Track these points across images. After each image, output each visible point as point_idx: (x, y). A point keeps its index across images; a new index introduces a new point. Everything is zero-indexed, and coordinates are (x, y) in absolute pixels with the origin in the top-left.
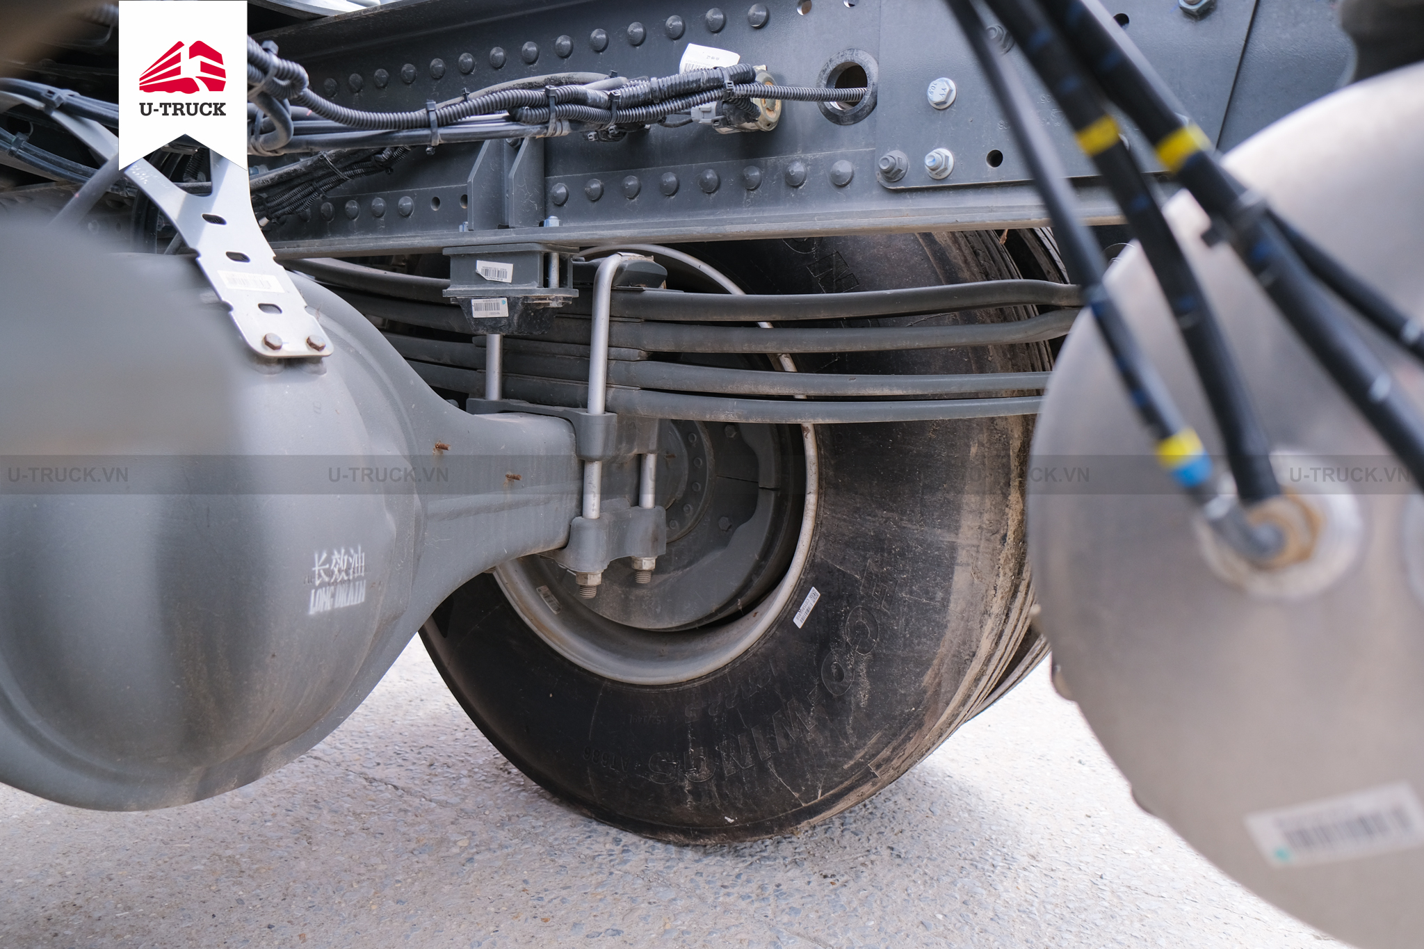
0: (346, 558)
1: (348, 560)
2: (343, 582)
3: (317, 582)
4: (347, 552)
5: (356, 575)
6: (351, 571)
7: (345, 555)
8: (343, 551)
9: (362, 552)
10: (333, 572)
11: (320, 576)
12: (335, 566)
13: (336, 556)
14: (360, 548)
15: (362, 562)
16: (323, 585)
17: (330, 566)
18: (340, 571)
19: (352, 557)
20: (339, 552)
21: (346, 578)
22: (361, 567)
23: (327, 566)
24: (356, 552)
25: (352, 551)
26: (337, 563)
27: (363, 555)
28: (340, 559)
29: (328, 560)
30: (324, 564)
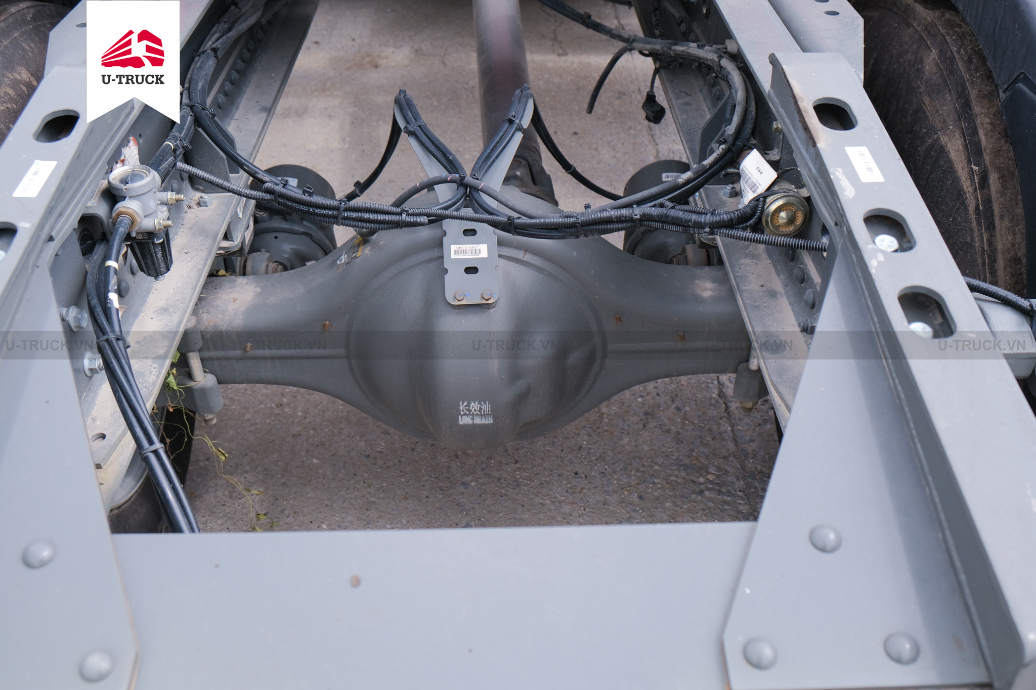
0: (479, 406)
1: (480, 407)
2: (477, 414)
3: (462, 413)
4: (480, 403)
5: (485, 413)
6: (482, 411)
7: (478, 404)
8: (477, 403)
9: (489, 404)
10: (471, 410)
11: (463, 411)
12: (472, 408)
13: (473, 404)
14: (487, 403)
15: (489, 408)
16: (465, 414)
17: (469, 408)
18: (475, 410)
19: (483, 406)
20: (475, 403)
21: (479, 413)
22: (489, 410)
23: (468, 408)
24: (485, 404)
25: (483, 403)
26: (473, 407)
27: (490, 405)
28: (474, 406)
29: (468, 405)
30: (465, 406)
